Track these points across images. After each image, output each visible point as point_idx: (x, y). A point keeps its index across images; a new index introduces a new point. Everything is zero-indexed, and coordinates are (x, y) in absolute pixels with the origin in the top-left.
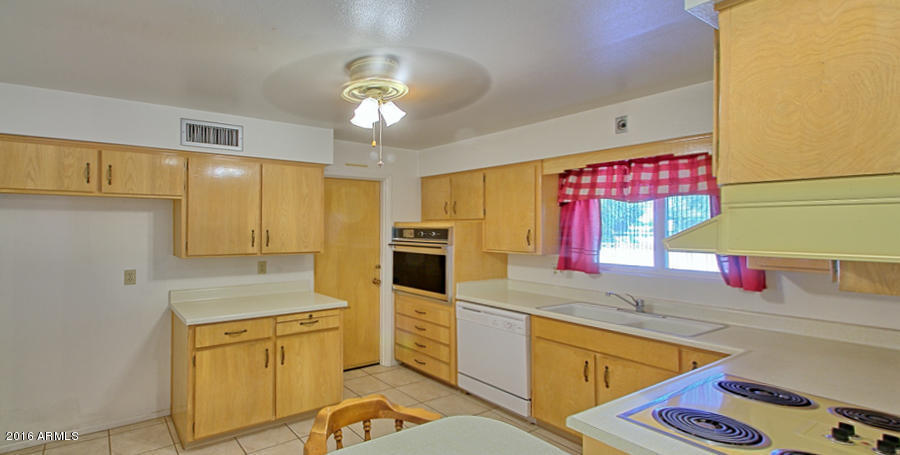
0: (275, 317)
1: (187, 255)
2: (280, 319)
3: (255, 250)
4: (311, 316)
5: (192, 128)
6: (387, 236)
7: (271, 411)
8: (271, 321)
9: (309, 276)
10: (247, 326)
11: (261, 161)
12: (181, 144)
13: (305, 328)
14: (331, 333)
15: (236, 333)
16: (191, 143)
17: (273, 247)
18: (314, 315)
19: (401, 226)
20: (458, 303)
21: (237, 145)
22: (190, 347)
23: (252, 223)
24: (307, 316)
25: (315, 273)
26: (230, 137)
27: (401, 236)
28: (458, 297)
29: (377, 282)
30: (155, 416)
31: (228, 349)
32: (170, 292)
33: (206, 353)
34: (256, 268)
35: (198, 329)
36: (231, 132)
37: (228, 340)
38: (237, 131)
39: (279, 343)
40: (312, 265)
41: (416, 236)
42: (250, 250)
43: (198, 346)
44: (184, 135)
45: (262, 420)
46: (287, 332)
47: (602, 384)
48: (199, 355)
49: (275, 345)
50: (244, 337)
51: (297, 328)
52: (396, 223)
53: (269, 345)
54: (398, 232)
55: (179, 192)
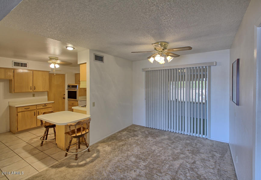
0: (36, 105)
1: (14, 92)
2: (38, 105)
3: (32, 91)
4: (45, 105)
5: (15, 63)
6: (66, 87)
7: (36, 125)
8: (36, 106)
9: (46, 97)
10: (30, 107)
11: (33, 71)
12: (12, 67)
13: (44, 107)
14: (50, 108)
15: (27, 108)
16: (14, 67)
17: (36, 90)
18: (46, 104)
19: (69, 85)
20: (79, 101)
21: (27, 67)
22: (16, 112)
23: (31, 85)
24: (44, 105)
25: (48, 96)
26: (25, 65)
27: (69, 87)
28: (79, 99)
29: (64, 98)
30: (6, 132)
31: (25, 112)
32: (9, 102)
33: (20, 113)
34: (32, 95)
35: (18, 108)
36: (25, 64)
37: (25, 110)
38: (27, 64)
39: (38, 110)
40: (47, 95)
41: (72, 87)
42: (30, 91)
43: (18, 111)
44: (13, 65)
45: (34, 127)
46: (40, 108)
48: (18, 113)
49: (37, 111)
50: (29, 109)
51: (42, 107)
52: (69, 84)
53: (35, 111)
54: (69, 86)
55: (12, 78)
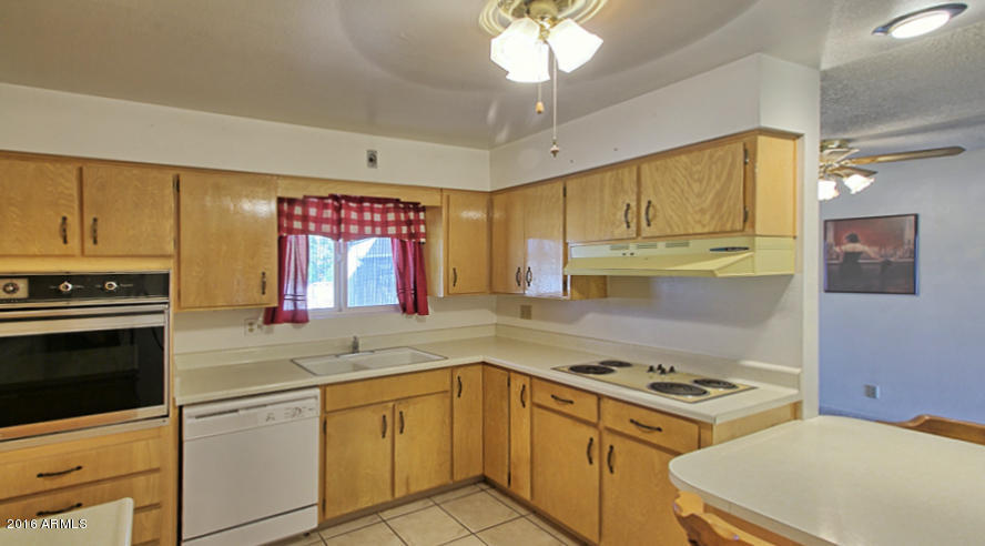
47: (397, 431)
